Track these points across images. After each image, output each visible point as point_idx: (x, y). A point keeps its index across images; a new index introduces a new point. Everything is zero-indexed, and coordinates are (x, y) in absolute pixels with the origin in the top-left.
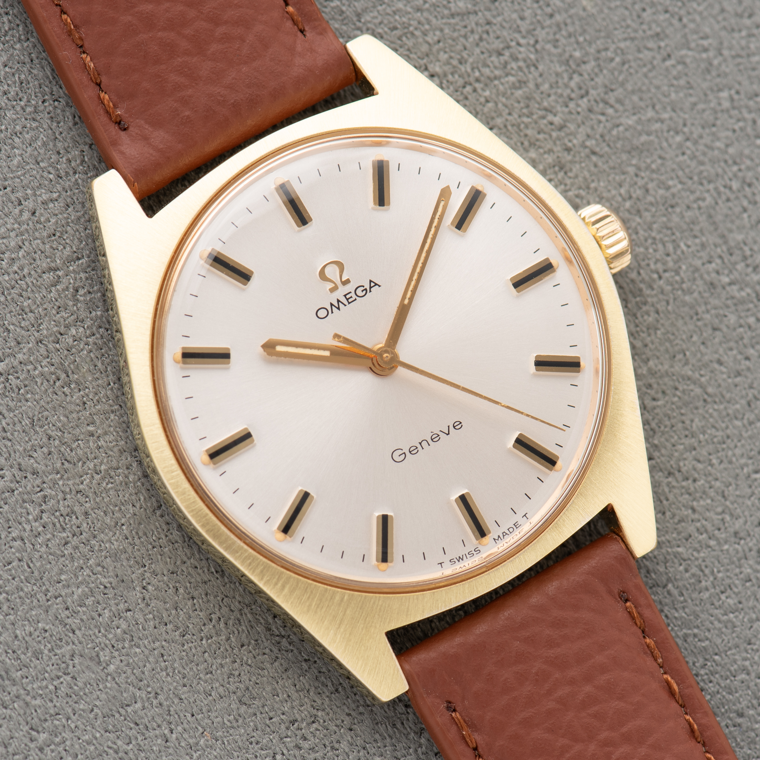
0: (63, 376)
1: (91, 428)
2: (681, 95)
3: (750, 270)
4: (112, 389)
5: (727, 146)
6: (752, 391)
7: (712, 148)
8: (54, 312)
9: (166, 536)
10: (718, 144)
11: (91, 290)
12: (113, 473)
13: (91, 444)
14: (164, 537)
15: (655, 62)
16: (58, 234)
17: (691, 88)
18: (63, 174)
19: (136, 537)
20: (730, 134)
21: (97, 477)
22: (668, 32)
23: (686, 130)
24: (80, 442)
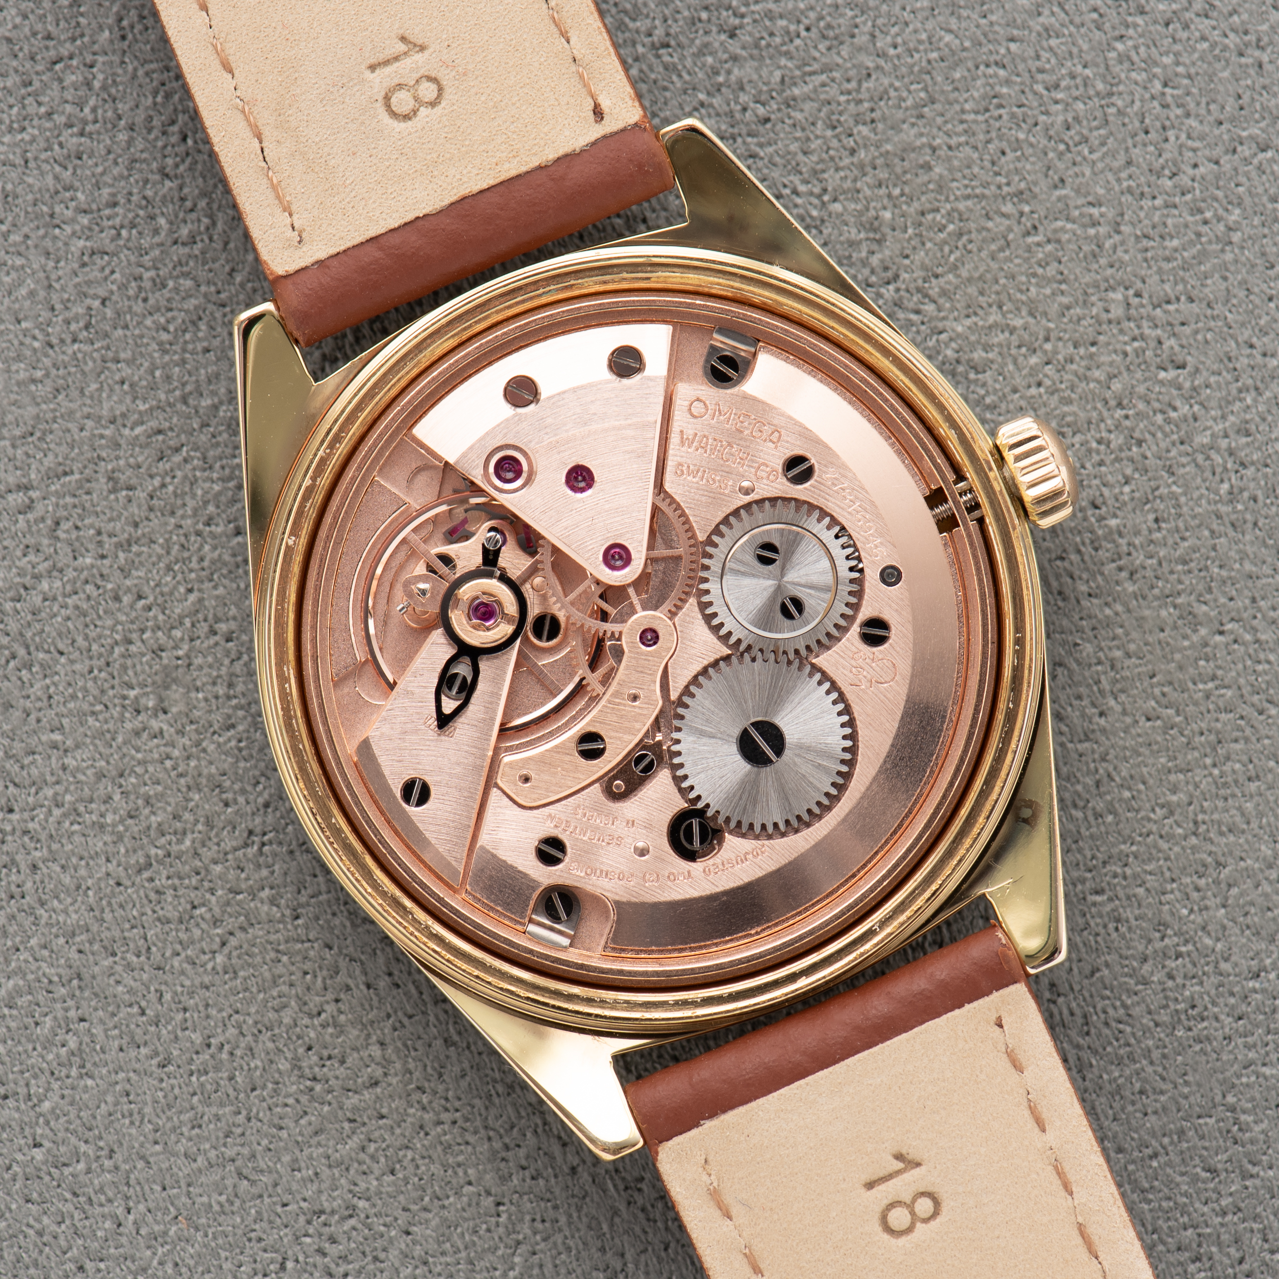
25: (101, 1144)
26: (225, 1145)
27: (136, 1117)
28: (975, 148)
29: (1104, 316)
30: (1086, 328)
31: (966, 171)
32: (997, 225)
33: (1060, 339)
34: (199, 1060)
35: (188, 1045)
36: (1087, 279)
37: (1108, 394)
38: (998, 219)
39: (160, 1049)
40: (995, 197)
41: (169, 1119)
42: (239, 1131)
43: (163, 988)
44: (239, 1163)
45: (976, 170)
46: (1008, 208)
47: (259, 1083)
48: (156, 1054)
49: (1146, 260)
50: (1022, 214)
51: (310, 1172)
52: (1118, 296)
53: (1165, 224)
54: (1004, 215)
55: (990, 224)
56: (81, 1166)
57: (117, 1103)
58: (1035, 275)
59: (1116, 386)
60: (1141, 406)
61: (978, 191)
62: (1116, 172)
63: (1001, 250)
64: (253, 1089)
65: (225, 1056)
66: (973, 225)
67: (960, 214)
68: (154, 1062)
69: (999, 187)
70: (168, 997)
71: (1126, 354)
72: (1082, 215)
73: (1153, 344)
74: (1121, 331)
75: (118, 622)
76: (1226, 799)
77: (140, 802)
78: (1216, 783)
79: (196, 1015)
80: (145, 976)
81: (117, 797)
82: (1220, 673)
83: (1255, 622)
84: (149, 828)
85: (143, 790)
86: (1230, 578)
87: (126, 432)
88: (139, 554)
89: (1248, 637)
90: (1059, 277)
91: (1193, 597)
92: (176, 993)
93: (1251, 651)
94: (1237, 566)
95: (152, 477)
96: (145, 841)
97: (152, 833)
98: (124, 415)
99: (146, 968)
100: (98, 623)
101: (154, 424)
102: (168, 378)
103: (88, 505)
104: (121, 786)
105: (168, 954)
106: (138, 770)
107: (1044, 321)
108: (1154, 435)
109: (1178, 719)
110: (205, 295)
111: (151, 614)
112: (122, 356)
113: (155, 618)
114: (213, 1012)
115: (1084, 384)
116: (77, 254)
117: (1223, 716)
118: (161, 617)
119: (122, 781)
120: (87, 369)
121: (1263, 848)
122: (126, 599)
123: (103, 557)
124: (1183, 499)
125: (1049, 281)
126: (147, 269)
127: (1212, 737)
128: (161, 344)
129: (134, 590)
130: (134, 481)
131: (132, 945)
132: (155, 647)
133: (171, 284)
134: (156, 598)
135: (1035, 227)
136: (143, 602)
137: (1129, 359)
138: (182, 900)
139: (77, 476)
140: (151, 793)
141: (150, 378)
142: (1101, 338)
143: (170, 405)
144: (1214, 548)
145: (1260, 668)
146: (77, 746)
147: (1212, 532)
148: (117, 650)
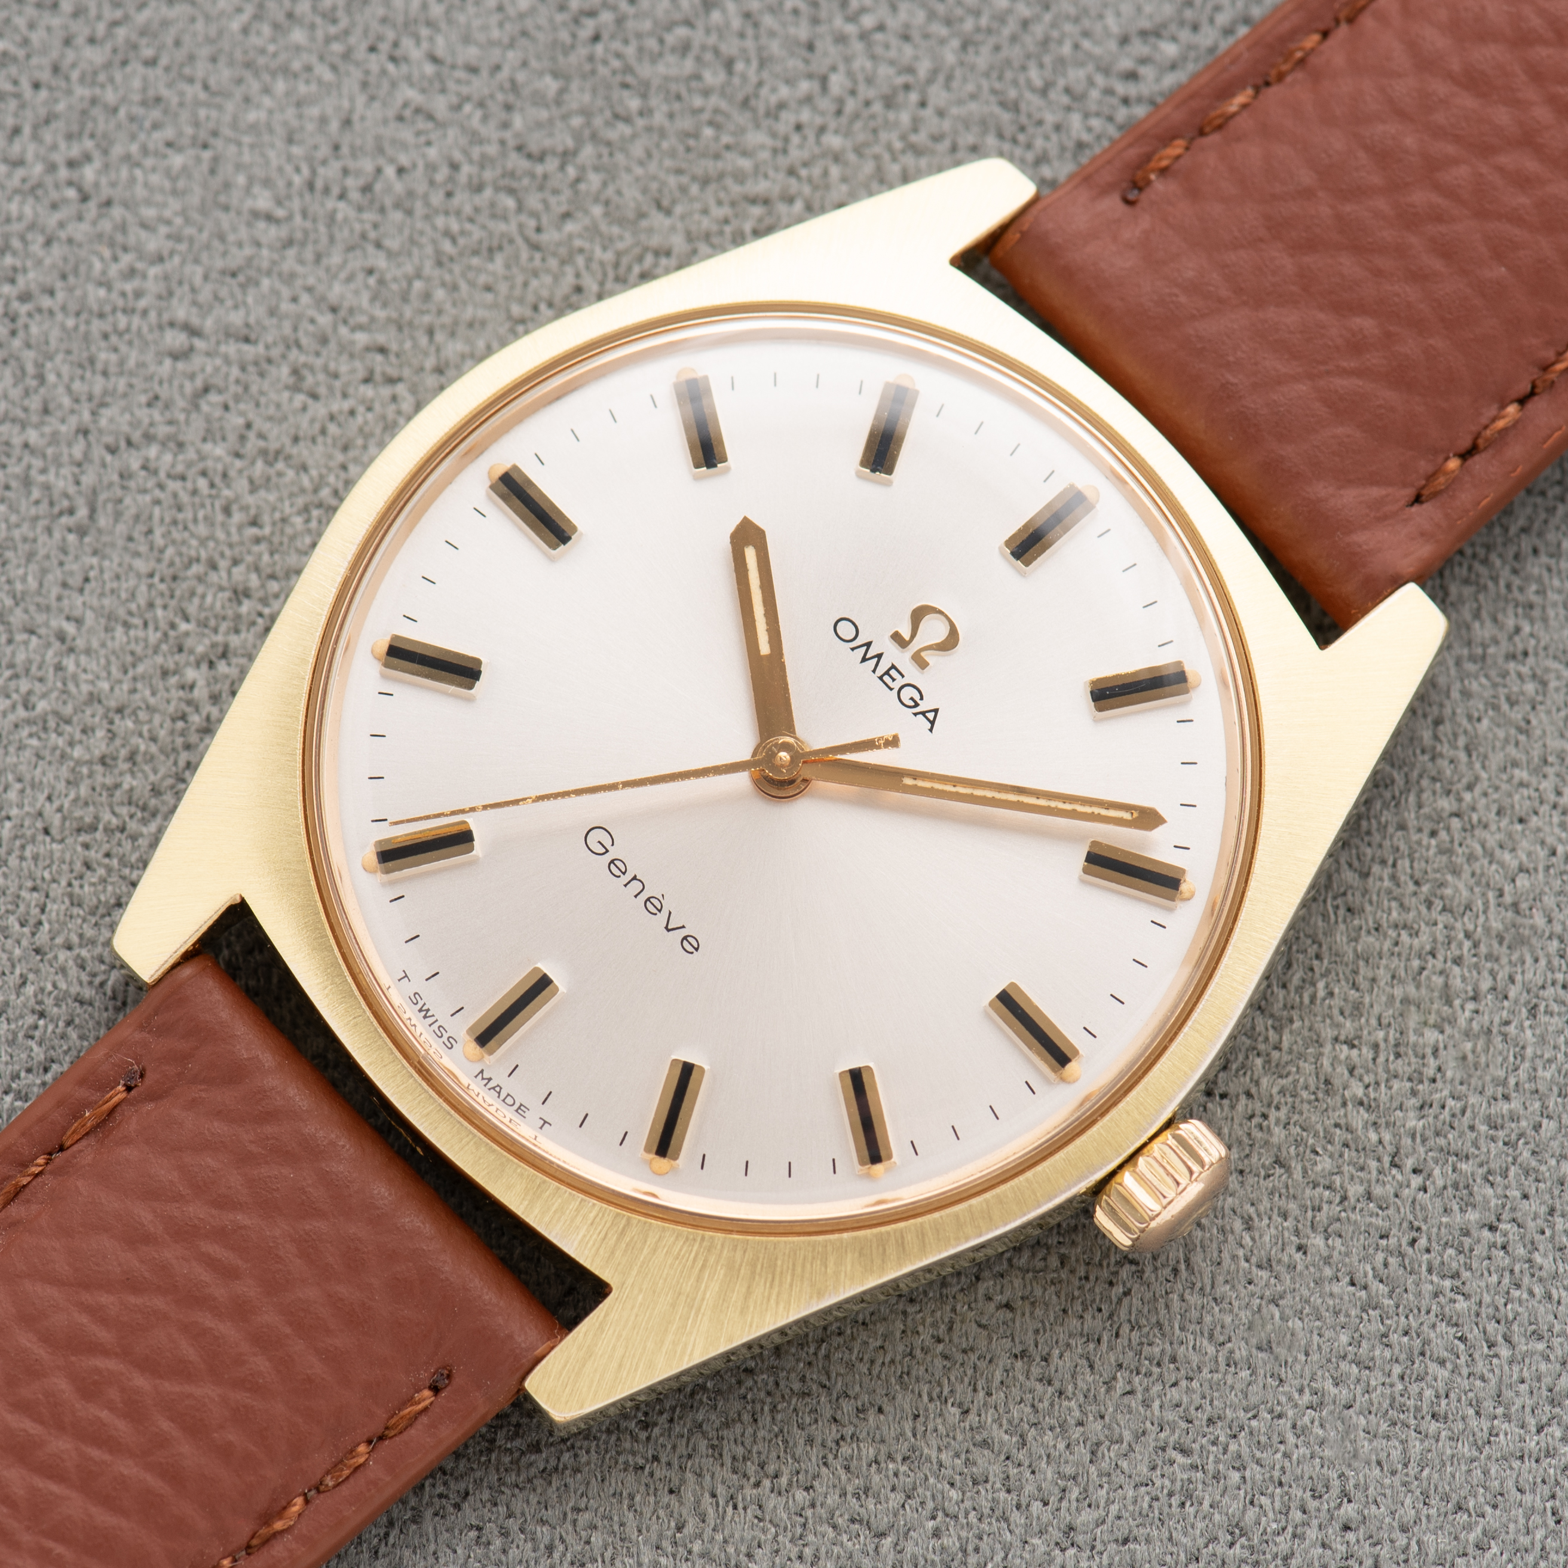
0: (82, 512)
1: (70, 628)
2: (1501, 734)
3: (1413, 1102)
4: (151, 586)
5: (1522, 869)
6: (1272, 1307)
7: (1491, 858)
8: (143, 399)
9: (70, 885)
10: (1507, 857)
11: (231, 404)
12: (52, 723)
13: (50, 653)
14: (64, 883)
15: (1491, 650)
16: (241, 278)
17: (1527, 733)
18: (319, 184)
19: (17, 853)
20: (1542, 853)
21: (21, 713)
22: (1551, 613)
23: (1468, 797)
24: (34, 639)
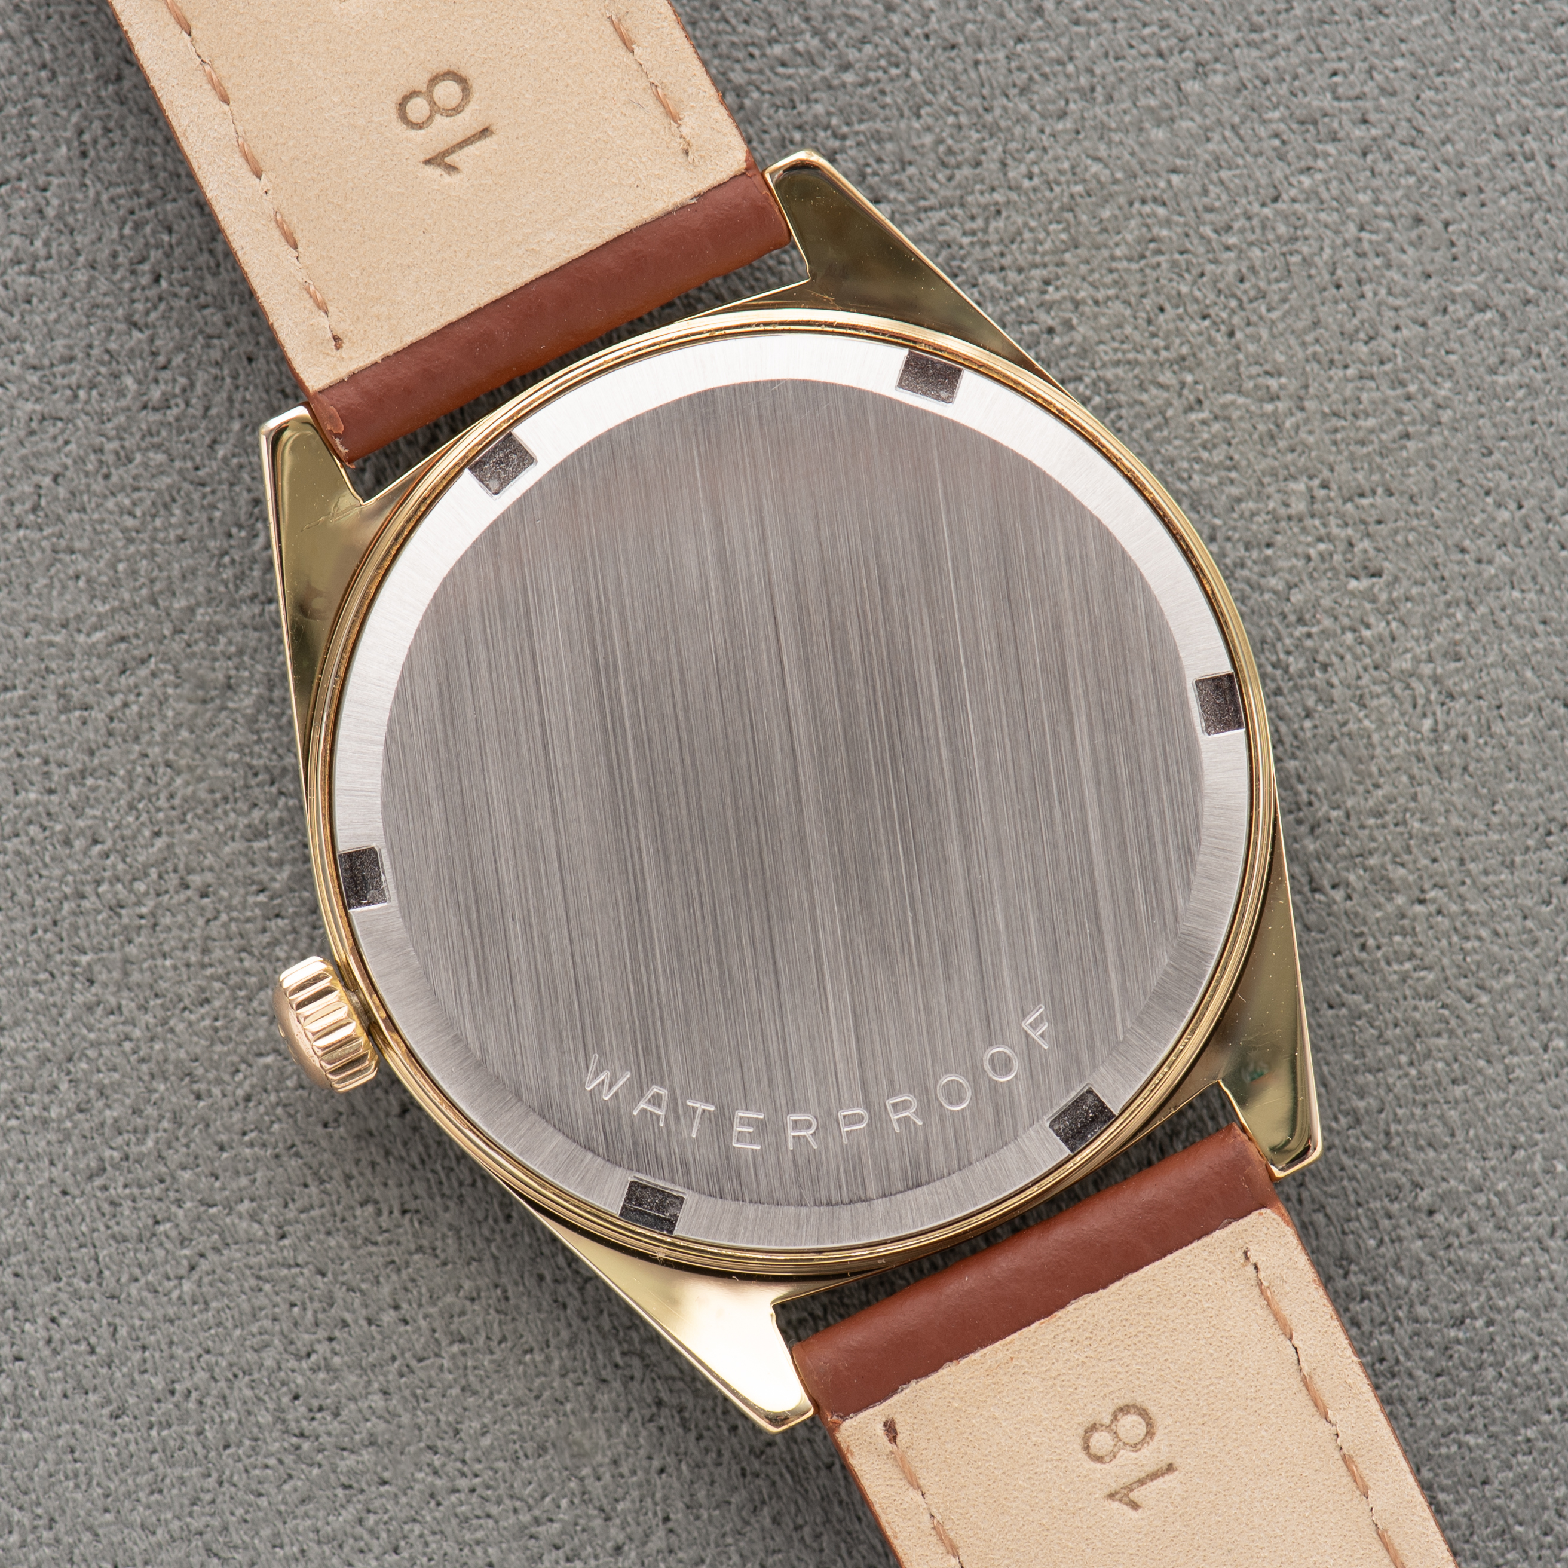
25: (39, 1511)
26: (191, 1514)
27: (83, 1479)
28: (1127, 303)
29: (1283, 511)
30: (1261, 526)
31: (1117, 332)
32: (1153, 397)
33: (1228, 539)
34: (160, 1410)
35: (147, 1391)
36: (1263, 464)
37: (1287, 608)
38: (1154, 391)
39: (113, 1396)
40: (1152, 364)
41: (123, 1481)
42: (208, 1497)
43: (118, 1321)
44: (208, 1536)
45: (1128, 330)
46: (1167, 377)
47: (234, 1439)
48: (108, 1401)
49: (1335, 443)
50: (1183, 384)
51: (295, 1549)
52: (1300, 486)
53: (1359, 401)
54: (1161, 386)
55: (1145, 397)
56: (14, 1538)
57: (59, 1462)
58: (1198, 460)
59: (1296, 597)
60: (1327, 622)
61: (1131, 356)
62: (1298, 335)
63: (1158, 428)
64: (227, 1447)
65: (192, 1405)
66: (1122, 398)
67: (1108, 384)
68: (106, 1411)
69: (1156, 351)
70: (123, 1332)
71: (1309, 559)
72: (1257, 387)
73: (1342, 546)
74: (1304, 530)
75: (68, 872)
76: (1425, 1106)
77: (92, 1093)
78: (1414, 1087)
79: (157, 1355)
80: (96, 1307)
81: (64, 1086)
82: (1419, 951)
83: (1463, 889)
84: (102, 1124)
85: (96, 1078)
86: (1433, 834)
87: (81, 638)
88: (94, 789)
89: (1454, 908)
90: (1228, 463)
91: (1388, 858)
92: (133, 1327)
93: (1458, 925)
94: (1442, 820)
95: (112, 694)
96: (98, 1140)
97: (107, 1130)
98: (79, 618)
99: (97, 1296)
100: (44, 872)
101: (116, 629)
102: (134, 573)
103: (33, 728)
104: (69, 1073)
105: (124, 1279)
106: (91, 1053)
107: (1209, 516)
108: (1342, 658)
109: (1367, 1007)
110: (181, 472)
111: (109, 862)
112: (77, 545)
113: (114, 866)
114: (178, 1351)
115: (1256, 595)
116: (24, 419)
117: (1423, 1004)
118: (121, 866)
119: (71, 1066)
120: (33, 560)
121: (1470, 1165)
122: (79, 844)
123: (51, 792)
124: (1376, 738)
125: (1217, 467)
126: (109, 439)
127: (1409, 1030)
128: (124, 530)
129: (89, 833)
130: (91, 699)
131: (80, 1268)
132: (113, 902)
133: (138, 457)
134: (115, 843)
135: (1199, 402)
136: (98, 848)
137: (1312, 564)
138: (142, 1214)
139: (20, 692)
140: (106, 1081)
141: (111, 573)
142: (1279, 538)
143: (135, 605)
144: (1414, 798)
145: (1468, 945)
146: (16, 1023)
147: (1412, 778)
148: (66, 906)
